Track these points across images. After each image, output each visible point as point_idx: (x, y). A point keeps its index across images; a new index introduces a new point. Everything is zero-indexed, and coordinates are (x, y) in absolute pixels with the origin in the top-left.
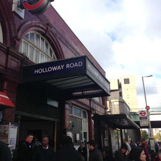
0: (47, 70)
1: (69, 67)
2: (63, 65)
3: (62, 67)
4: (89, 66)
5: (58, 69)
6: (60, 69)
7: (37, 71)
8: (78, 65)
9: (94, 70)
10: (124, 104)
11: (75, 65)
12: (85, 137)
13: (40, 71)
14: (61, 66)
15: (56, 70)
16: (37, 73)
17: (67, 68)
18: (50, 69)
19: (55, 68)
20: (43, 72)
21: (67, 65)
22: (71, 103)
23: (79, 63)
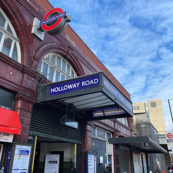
0: (63, 89)
1: (84, 85)
2: (79, 83)
3: (78, 85)
4: (106, 83)
5: (73, 88)
6: (76, 87)
7: (53, 90)
8: (94, 82)
9: (112, 87)
10: (151, 127)
11: (91, 83)
12: (110, 160)
13: (56, 90)
14: (77, 83)
15: (71, 88)
16: (54, 92)
17: (82, 86)
18: (66, 88)
19: (70, 87)
20: (59, 91)
21: (83, 82)
22: (93, 124)
23: (95, 79)
